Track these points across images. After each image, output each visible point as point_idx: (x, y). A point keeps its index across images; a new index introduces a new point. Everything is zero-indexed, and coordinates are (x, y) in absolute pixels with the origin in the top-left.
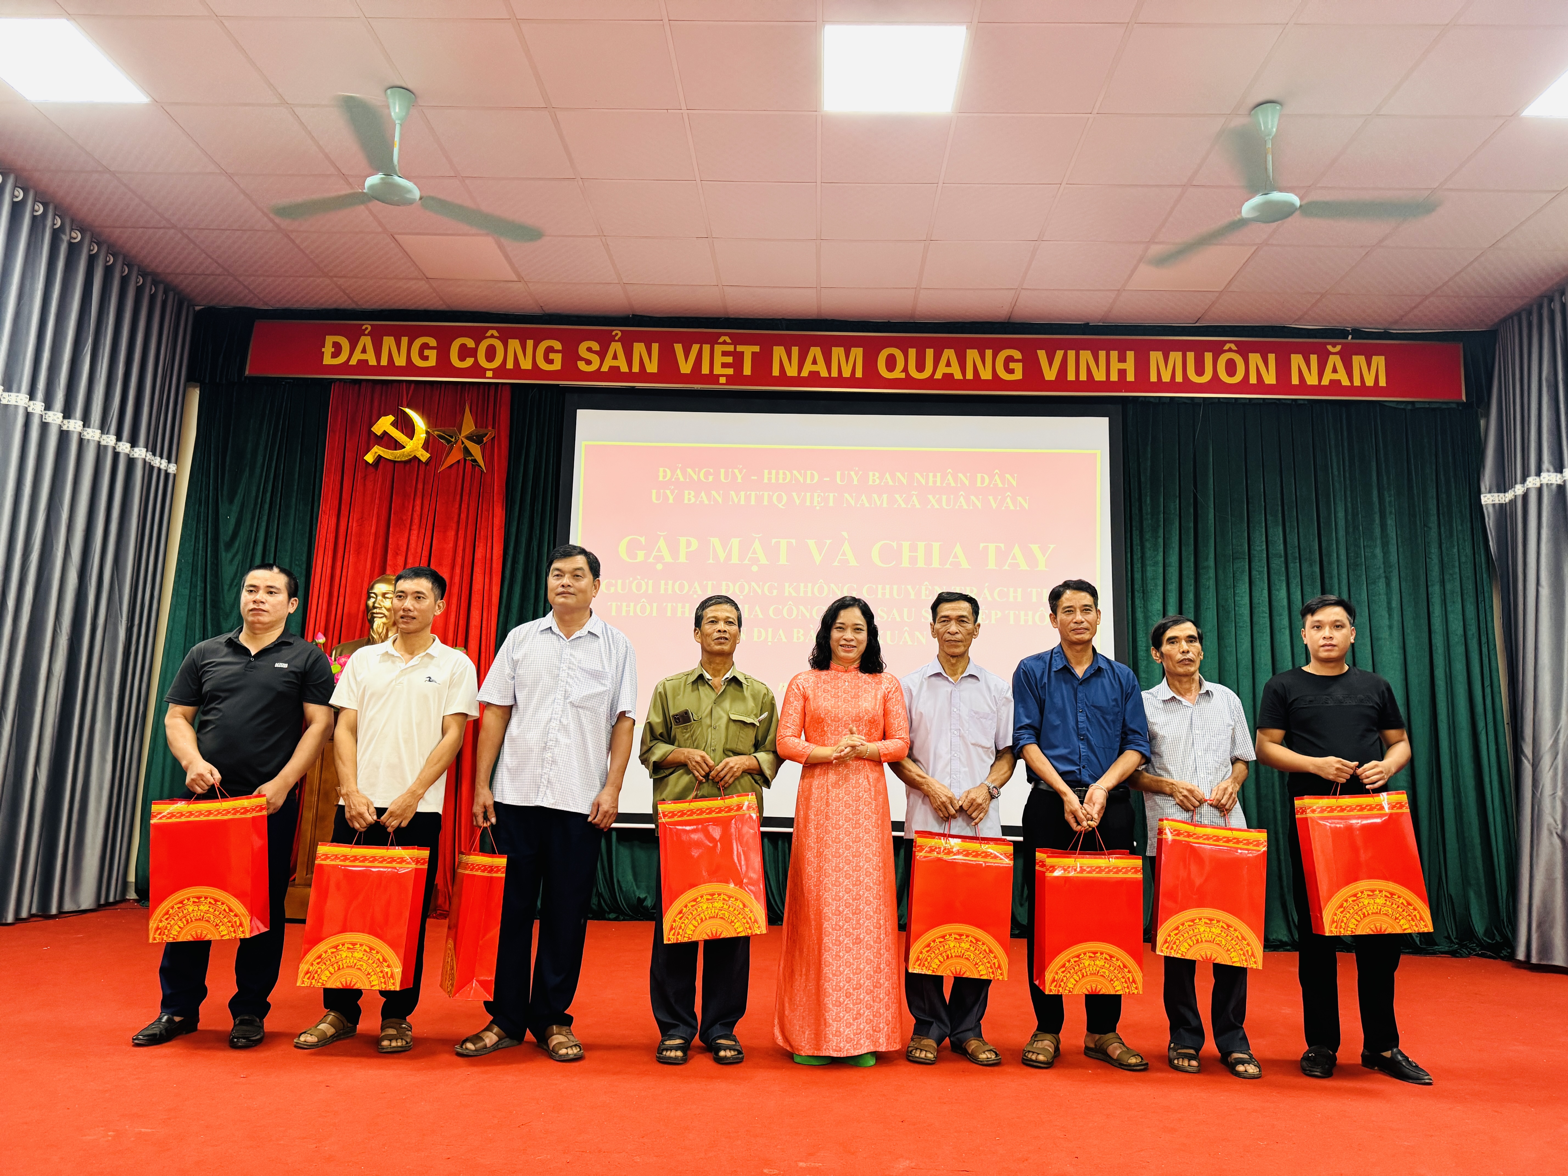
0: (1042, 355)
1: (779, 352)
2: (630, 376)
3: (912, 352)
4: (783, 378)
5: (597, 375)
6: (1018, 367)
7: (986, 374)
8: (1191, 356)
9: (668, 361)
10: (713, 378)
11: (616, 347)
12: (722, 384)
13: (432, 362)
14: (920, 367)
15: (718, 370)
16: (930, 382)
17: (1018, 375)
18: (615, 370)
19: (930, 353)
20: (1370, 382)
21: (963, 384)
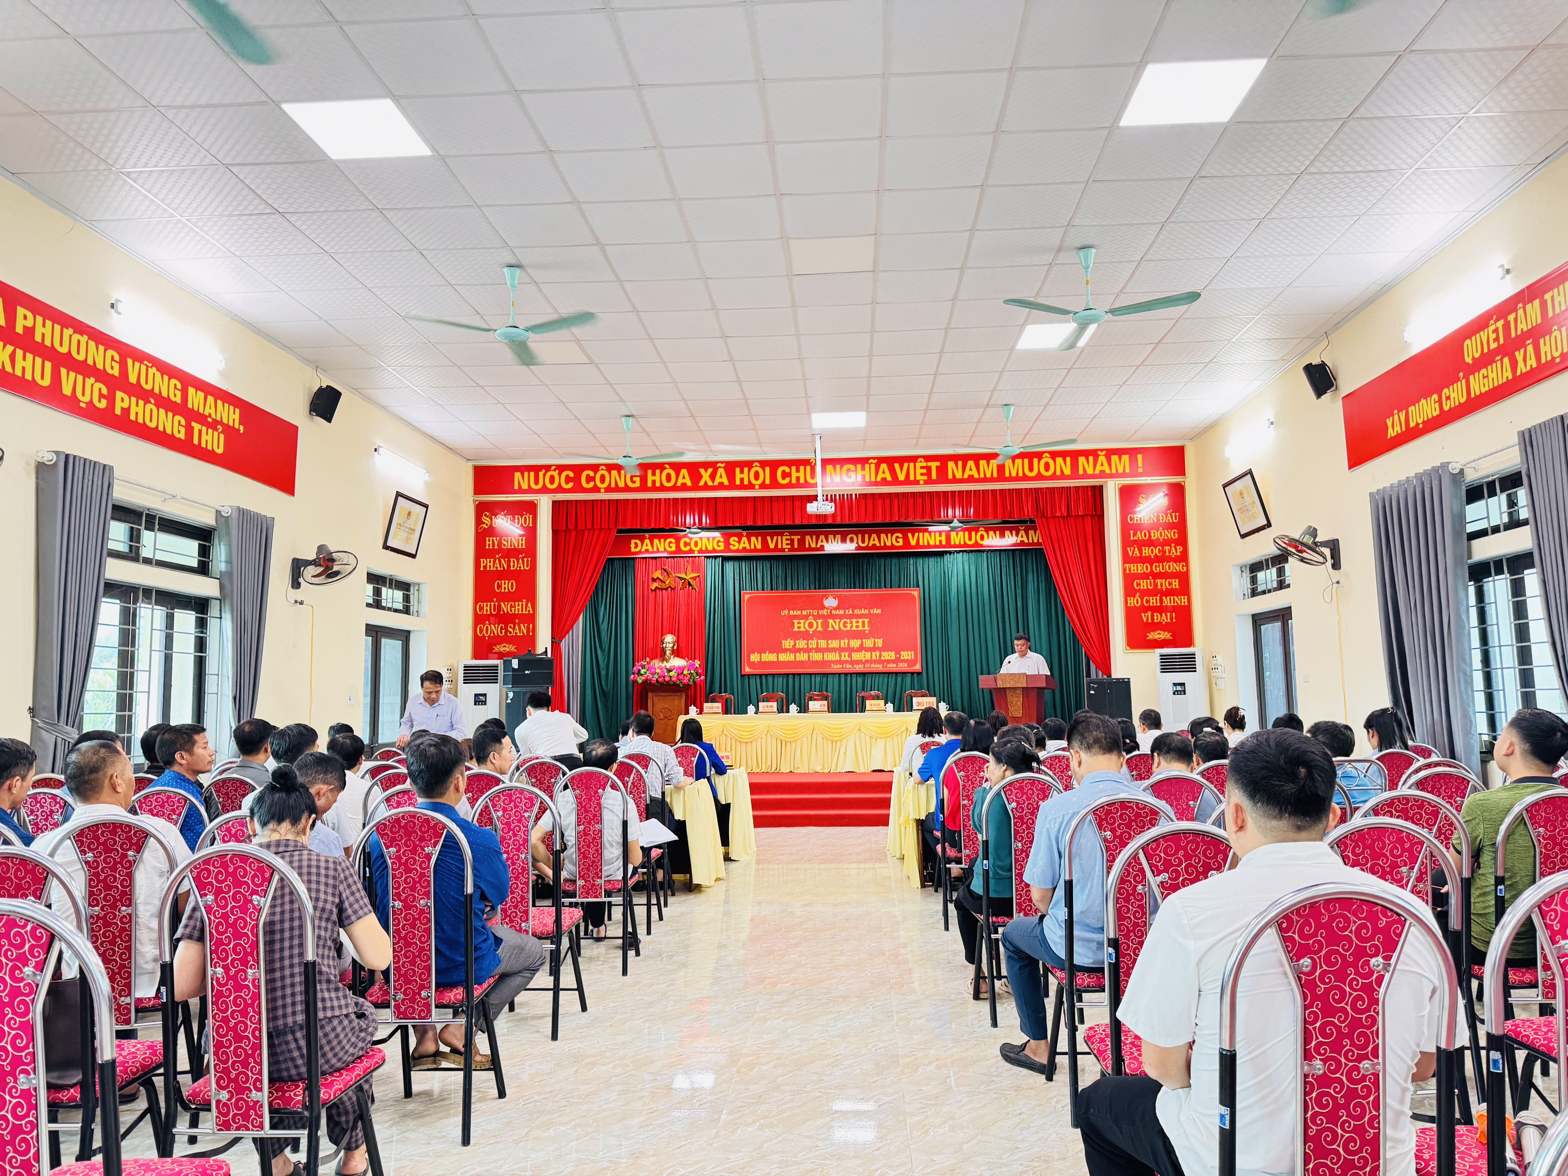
0: (910, 535)
1: (808, 538)
2: (750, 551)
3: (860, 536)
4: (810, 549)
5: (737, 551)
6: (901, 540)
7: (889, 544)
8: (967, 533)
9: (765, 543)
10: (783, 550)
11: (744, 539)
12: (787, 553)
13: (674, 549)
14: (863, 542)
15: (784, 546)
16: (867, 548)
17: (901, 544)
18: (744, 548)
19: (866, 536)
20: (1035, 541)
21: (880, 548)
